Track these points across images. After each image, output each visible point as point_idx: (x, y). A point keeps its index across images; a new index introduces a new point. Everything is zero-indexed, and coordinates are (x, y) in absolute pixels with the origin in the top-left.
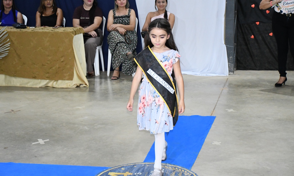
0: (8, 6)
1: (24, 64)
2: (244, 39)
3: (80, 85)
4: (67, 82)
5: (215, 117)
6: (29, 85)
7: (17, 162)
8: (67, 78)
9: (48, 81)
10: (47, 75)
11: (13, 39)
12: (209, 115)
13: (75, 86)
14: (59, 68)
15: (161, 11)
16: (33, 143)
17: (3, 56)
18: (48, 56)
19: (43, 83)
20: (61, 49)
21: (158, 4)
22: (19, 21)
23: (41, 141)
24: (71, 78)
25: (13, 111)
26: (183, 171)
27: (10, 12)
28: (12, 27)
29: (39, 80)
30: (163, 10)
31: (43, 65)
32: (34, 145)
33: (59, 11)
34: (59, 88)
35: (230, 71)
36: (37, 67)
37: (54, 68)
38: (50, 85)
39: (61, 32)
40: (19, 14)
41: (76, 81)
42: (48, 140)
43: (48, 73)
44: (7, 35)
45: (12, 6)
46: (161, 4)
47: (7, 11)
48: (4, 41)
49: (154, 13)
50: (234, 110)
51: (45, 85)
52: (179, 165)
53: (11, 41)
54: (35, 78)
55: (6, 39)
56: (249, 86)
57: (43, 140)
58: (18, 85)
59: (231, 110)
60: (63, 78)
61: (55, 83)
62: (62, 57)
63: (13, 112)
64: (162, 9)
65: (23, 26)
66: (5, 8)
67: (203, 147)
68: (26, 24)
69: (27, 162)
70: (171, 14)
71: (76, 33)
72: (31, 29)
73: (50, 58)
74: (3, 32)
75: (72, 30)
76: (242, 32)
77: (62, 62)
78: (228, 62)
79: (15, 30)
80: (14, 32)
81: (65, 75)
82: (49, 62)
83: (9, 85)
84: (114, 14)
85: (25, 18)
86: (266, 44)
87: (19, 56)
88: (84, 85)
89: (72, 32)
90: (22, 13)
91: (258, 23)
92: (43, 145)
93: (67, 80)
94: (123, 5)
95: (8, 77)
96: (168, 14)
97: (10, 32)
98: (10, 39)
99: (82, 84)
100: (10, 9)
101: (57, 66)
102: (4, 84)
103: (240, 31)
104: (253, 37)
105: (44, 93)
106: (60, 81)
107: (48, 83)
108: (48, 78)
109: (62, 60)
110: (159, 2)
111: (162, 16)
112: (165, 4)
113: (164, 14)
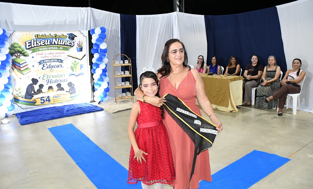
3: (233, 111)
4: (225, 108)
5: (290, 160)
8: (225, 106)
9: (216, 106)
10: (216, 102)
13: (229, 111)
14: (222, 99)
18: (217, 92)
19: (214, 106)
24: (227, 106)
27: (215, 66)
30: (297, 68)
31: (214, 97)
33: (238, 66)
34: (220, 111)
37: (219, 99)
41: (230, 108)
46: (296, 64)
49: (291, 70)
61: (220, 107)
62: (224, 93)
70: (303, 71)
71: (235, 80)
75: (232, 78)
77: (224, 96)
81: (225, 104)
84: (267, 69)
88: (235, 111)
93: (225, 107)
94: (272, 64)
96: (301, 71)
99: (234, 111)
100: (215, 64)
101: (221, 98)
106: (222, 107)
107: (217, 107)
108: (216, 104)
109: (224, 95)
110: (295, 63)
111: (296, 72)
112: (299, 64)
113: (298, 71)
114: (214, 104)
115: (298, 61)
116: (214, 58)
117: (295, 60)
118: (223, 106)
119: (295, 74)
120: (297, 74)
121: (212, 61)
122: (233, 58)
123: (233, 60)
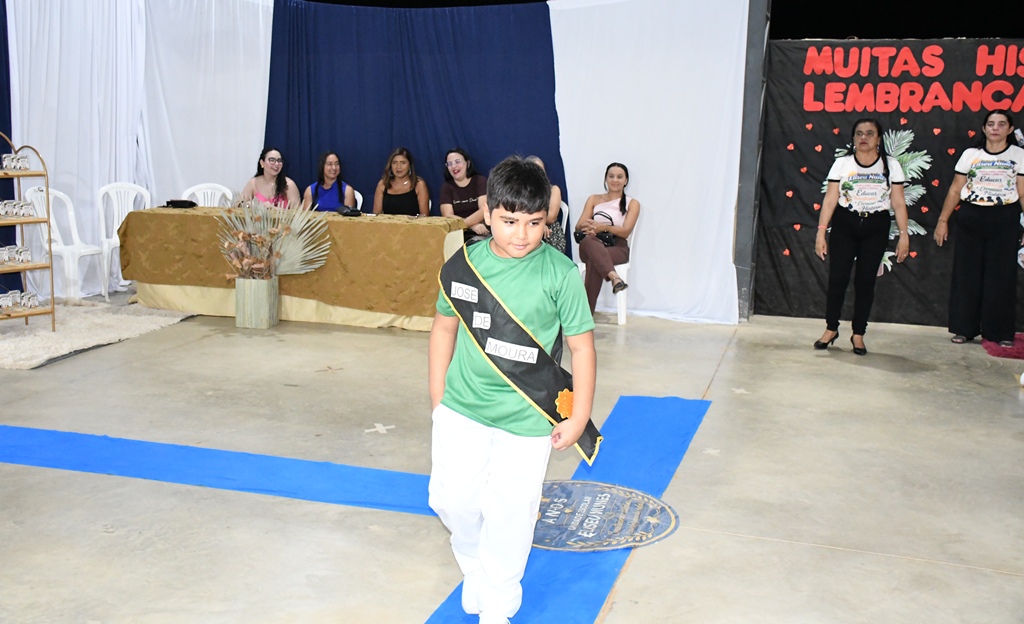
0: (332, 176)
1: (353, 282)
2: (771, 255)
5: (710, 402)
6: (358, 323)
7: (339, 463)
8: (429, 312)
9: (393, 316)
10: (393, 305)
11: (336, 235)
12: (699, 398)
14: (416, 292)
15: (615, 194)
16: (367, 431)
17: (317, 266)
18: (398, 269)
19: (383, 319)
20: (421, 258)
21: (609, 179)
22: (348, 202)
23: (380, 428)
25: (330, 368)
26: (646, 500)
27: (332, 186)
28: (335, 213)
29: (378, 314)
30: (618, 191)
31: (387, 286)
32: (368, 433)
33: (421, 186)
34: (412, 331)
35: (741, 316)
36: (376, 288)
37: (406, 292)
38: (397, 324)
39: (423, 226)
40: (348, 189)
42: (393, 427)
43: (395, 301)
44: (326, 228)
45: (338, 177)
46: (615, 179)
47: (329, 184)
48: (320, 238)
49: (600, 196)
50: (747, 390)
51: (390, 322)
52: (638, 489)
53: (332, 239)
54: (370, 309)
55: (323, 236)
56: (777, 347)
57: (385, 425)
58: (339, 321)
59: (742, 391)
60: (421, 313)
61: (408, 320)
62: (422, 272)
63: (330, 371)
64: (616, 189)
65: (355, 213)
66: (326, 179)
67: (686, 457)
68: (359, 208)
69: (357, 465)
70: (632, 200)
71: (450, 228)
72: (367, 217)
73: (399, 273)
74: (320, 222)
75: (445, 223)
76: (768, 243)
77: (422, 281)
78: (739, 298)
79: (340, 218)
80: (339, 223)
81: (426, 306)
82: (397, 281)
83: (323, 321)
85: (359, 198)
86: (812, 268)
87: (344, 267)
89: (444, 227)
90: (355, 188)
91: (797, 227)
92: (384, 435)
95: (322, 304)
96: (628, 200)
97: (333, 221)
98: (331, 235)
101: (413, 289)
102: (314, 319)
103: (764, 240)
104: (787, 252)
105: (385, 338)
106: (416, 318)
107: (393, 320)
108: (395, 311)
109: (422, 279)
110: (612, 176)
111: (616, 203)
112: (622, 180)
113: (619, 199)
114: (388, 312)
115: (620, 170)
116: (332, 158)
117: (612, 168)
118: (421, 315)
119: (614, 208)
120: (621, 210)
121: (327, 168)
122: (399, 158)
123: (400, 164)
